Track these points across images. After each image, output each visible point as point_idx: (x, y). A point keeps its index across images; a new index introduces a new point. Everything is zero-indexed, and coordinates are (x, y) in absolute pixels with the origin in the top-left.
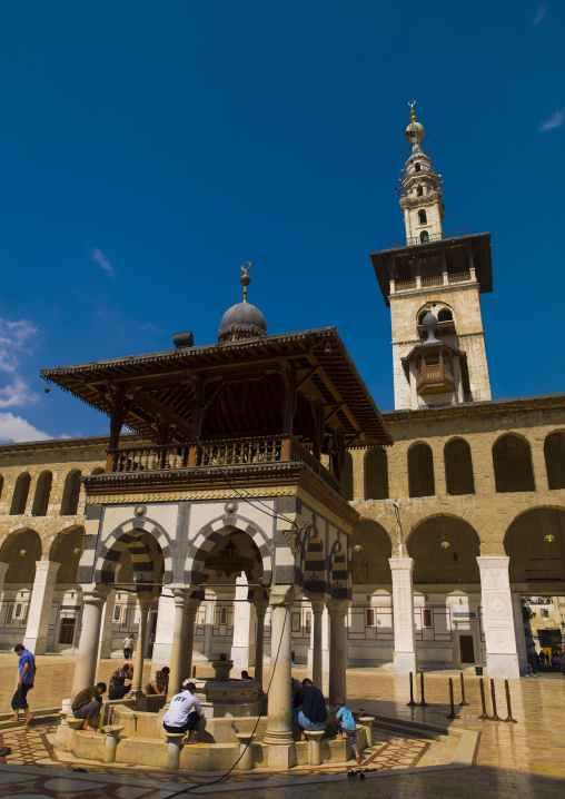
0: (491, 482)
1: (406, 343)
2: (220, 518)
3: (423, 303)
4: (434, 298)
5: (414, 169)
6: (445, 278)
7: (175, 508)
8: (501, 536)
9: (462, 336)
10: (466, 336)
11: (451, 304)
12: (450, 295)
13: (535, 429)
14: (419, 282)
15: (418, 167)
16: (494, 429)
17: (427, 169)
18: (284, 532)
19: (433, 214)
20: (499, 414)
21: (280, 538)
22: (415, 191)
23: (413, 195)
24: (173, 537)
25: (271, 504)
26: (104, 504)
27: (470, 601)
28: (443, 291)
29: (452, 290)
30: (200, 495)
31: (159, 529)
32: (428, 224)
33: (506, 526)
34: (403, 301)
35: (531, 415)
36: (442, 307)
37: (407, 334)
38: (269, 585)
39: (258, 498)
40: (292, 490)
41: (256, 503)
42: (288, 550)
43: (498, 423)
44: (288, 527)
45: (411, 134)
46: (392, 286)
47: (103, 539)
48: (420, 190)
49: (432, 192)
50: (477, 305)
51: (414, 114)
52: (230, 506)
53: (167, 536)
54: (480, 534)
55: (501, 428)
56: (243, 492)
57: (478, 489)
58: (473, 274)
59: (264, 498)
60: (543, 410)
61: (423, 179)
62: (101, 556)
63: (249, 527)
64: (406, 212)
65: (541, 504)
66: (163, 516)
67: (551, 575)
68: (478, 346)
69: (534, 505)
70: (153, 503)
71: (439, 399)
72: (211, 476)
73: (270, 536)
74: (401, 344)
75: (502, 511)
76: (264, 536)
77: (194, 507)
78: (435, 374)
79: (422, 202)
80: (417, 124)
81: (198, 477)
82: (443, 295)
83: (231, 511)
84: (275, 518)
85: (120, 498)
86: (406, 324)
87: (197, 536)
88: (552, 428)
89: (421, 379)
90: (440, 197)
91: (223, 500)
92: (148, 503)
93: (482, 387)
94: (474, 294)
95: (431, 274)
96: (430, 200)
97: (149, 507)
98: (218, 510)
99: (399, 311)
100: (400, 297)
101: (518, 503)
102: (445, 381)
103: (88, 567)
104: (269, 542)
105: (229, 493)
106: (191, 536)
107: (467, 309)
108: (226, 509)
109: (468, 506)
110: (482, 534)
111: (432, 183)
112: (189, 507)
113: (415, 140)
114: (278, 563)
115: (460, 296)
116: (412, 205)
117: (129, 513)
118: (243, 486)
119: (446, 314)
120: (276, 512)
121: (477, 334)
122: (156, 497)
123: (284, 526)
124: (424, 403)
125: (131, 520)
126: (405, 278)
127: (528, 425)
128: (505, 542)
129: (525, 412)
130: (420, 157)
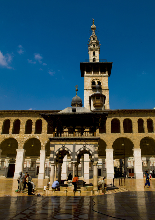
0: (110, 130)
1: (88, 90)
2: (82, 148)
3: (93, 79)
4: (96, 78)
5: (93, 39)
6: (100, 72)
7: (72, 145)
8: (112, 144)
9: (103, 89)
10: (104, 89)
11: (101, 80)
12: (101, 77)
13: (122, 118)
14: (92, 72)
15: (94, 38)
16: (111, 117)
17: (96, 40)
18: (96, 151)
19: (97, 53)
20: (113, 113)
21: (95, 152)
22: (93, 45)
23: (92, 47)
24: (72, 151)
25: (93, 145)
26: (54, 144)
27: (102, 160)
28: (99, 76)
29: (101, 76)
30: (78, 143)
31: (69, 150)
32: (96, 56)
33: (113, 142)
34: (88, 77)
35: (121, 114)
36: (99, 81)
37: (88, 87)
38: (93, 161)
39: (90, 144)
40: (97, 143)
41: (90, 145)
42: (97, 154)
43: (113, 115)
44: (97, 150)
45: (93, 29)
46: (85, 72)
47: (55, 151)
48: (94, 45)
49: (97, 47)
50: (107, 81)
51: (94, 22)
52: (85, 145)
53: (71, 151)
54: (107, 143)
55: (113, 117)
56: (87, 143)
57: (107, 132)
58: (107, 72)
59: (92, 144)
60: (124, 113)
61: (95, 43)
62: (55, 155)
63: (89, 150)
64: (90, 51)
65: (122, 137)
66: (69, 147)
67: (121, 154)
68: (107, 93)
69: (120, 137)
70: (67, 144)
71: (99, 108)
72: (80, 139)
73: (93, 152)
74: (87, 89)
75: (112, 138)
76: (92, 152)
77: (76, 145)
78: (99, 102)
79: (94, 49)
80: (94, 26)
81: (77, 139)
82: (99, 77)
83: (85, 147)
84: (94, 148)
85: (59, 143)
86: (88, 84)
87: (77, 151)
88: (125, 118)
89: (95, 102)
90: (99, 49)
91: (83, 144)
92: (65, 144)
93: (107, 104)
94: (107, 78)
95: (96, 71)
96: (97, 49)
97: (65, 145)
98: (82, 146)
99: (87, 80)
100: (87, 76)
101: (116, 136)
102: (101, 104)
103: (52, 158)
104: (93, 153)
105: (84, 143)
106: (76, 151)
107: (105, 82)
108: (83, 146)
109: (104, 136)
110: (107, 144)
111: (97, 44)
112: (75, 145)
113: (93, 30)
114: (95, 157)
115: (103, 78)
116: (92, 49)
117: (61, 146)
118: (87, 142)
119: (99, 83)
120: (94, 147)
121: (107, 89)
122: (67, 143)
123: (96, 150)
124: (95, 109)
125: (61, 148)
126: (89, 71)
127: (120, 117)
128: (113, 146)
129: (120, 113)
130: (95, 36)
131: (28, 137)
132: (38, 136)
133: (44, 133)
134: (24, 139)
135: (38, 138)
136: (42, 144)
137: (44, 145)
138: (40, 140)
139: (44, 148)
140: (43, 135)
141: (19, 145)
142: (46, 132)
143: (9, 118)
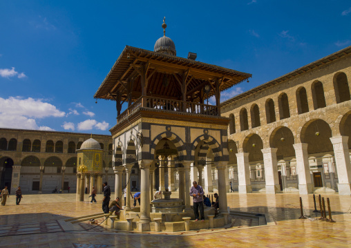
131: (272, 127)
132: (286, 123)
133: (294, 114)
134: (268, 131)
135: (286, 125)
136: (294, 134)
137: (298, 136)
138: (291, 128)
139: (299, 139)
140: (293, 119)
141: (264, 142)
142: (297, 112)
143: (244, 106)
